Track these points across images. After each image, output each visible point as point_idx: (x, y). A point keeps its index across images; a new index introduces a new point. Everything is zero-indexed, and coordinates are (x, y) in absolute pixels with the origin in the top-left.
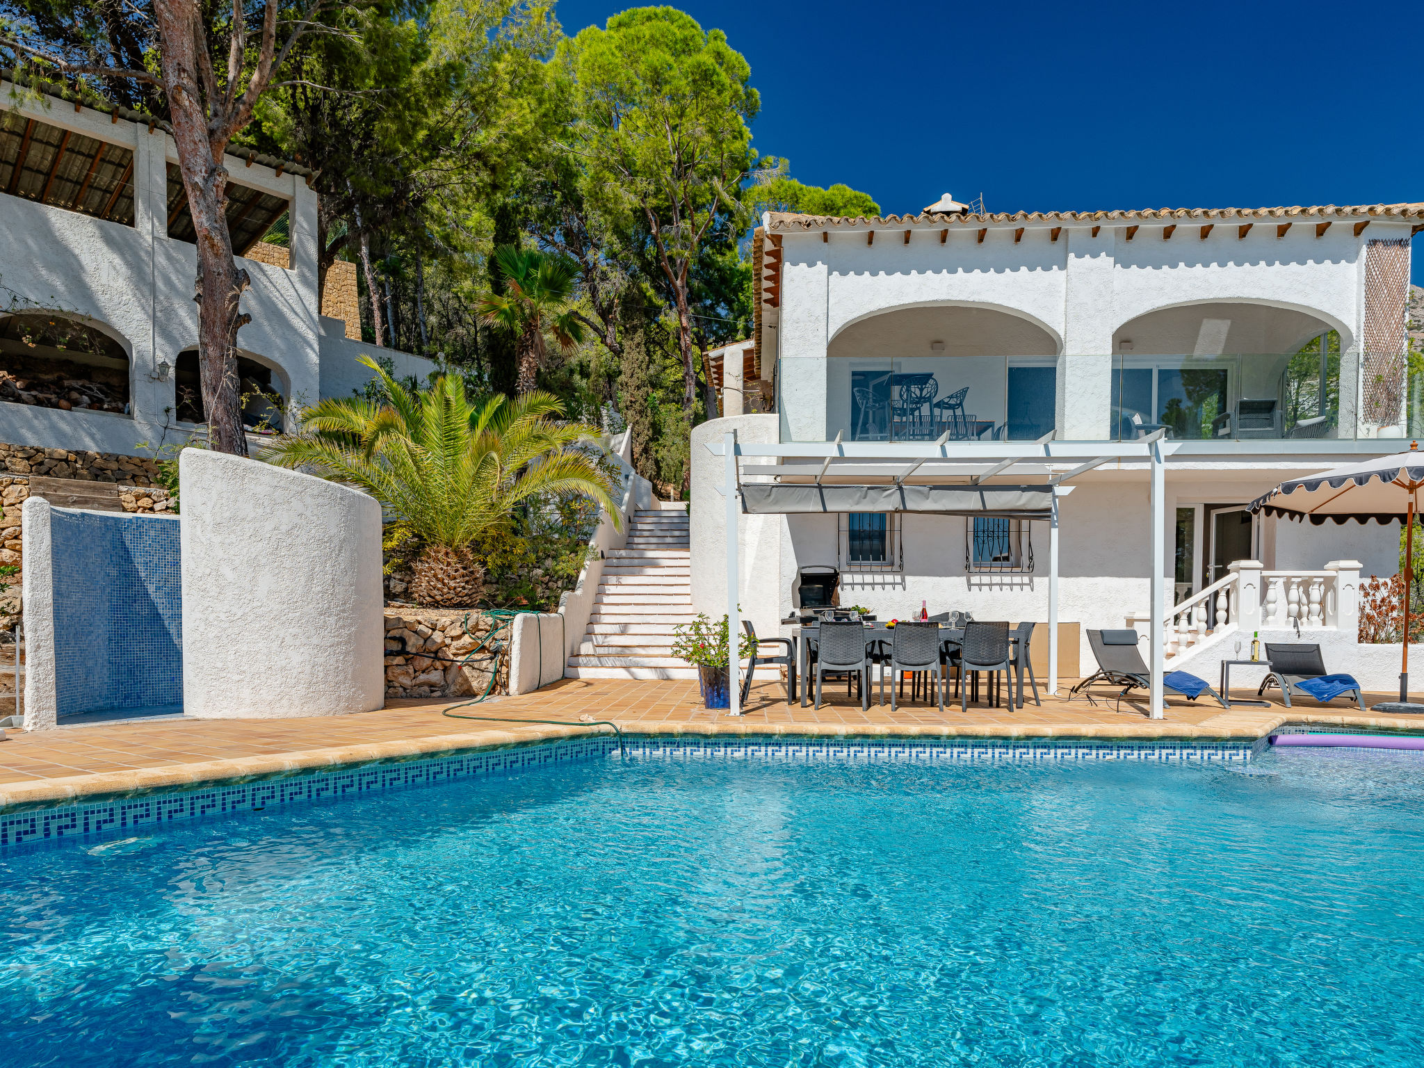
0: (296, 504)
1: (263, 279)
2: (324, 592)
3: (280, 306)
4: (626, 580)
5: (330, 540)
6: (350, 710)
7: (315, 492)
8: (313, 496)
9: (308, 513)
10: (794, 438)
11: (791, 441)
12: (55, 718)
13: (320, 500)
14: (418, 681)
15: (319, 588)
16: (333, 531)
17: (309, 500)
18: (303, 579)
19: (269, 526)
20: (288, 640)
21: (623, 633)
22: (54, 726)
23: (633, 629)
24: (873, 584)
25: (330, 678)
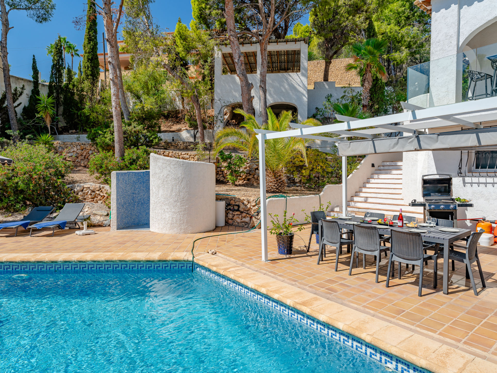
0: (168, 168)
1: (290, 78)
2: (176, 195)
3: (295, 85)
4: (381, 176)
5: (178, 178)
6: (185, 233)
7: (174, 164)
8: (173, 165)
9: (172, 170)
10: (435, 105)
11: (434, 106)
12: (116, 228)
13: (175, 166)
14: (242, 221)
15: (174, 194)
16: (179, 175)
17: (172, 166)
18: (170, 191)
19: (162, 175)
20: (166, 210)
21: (366, 202)
22: (116, 230)
23: (370, 200)
24: (486, 184)
25: (178, 222)
